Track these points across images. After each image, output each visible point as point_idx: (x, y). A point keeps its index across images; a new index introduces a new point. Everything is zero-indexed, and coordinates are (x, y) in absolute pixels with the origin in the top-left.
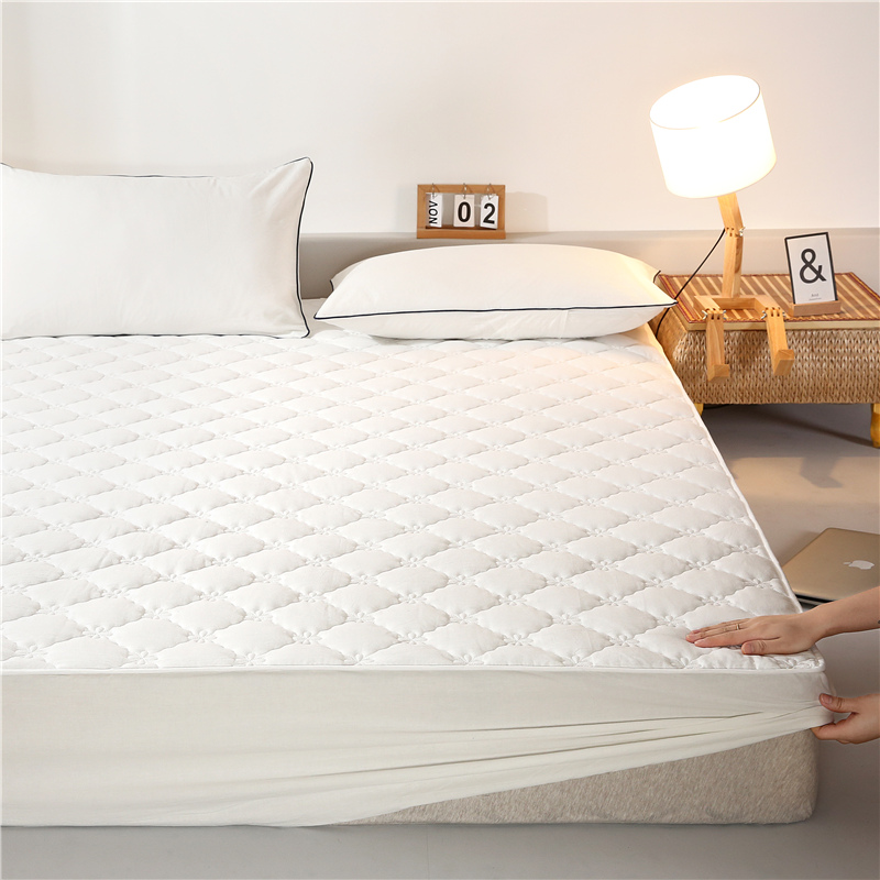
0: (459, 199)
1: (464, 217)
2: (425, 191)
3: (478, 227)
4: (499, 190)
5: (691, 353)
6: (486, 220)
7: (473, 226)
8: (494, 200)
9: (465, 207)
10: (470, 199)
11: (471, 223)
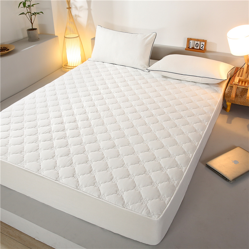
0: (196, 42)
1: (197, 46)
2: (189, 40)
3: (200, 49)
4: (205, 41)
5: (229, 91)
6: (202, 48)
7: (199, 48)
8: (204, 43)
9: (197, 44)
10: (199, 43)
11: (198, 48)
